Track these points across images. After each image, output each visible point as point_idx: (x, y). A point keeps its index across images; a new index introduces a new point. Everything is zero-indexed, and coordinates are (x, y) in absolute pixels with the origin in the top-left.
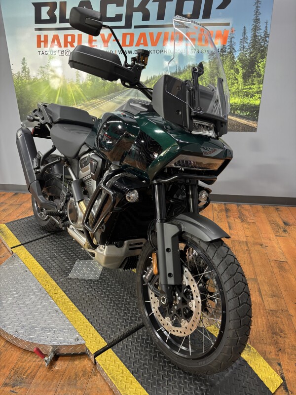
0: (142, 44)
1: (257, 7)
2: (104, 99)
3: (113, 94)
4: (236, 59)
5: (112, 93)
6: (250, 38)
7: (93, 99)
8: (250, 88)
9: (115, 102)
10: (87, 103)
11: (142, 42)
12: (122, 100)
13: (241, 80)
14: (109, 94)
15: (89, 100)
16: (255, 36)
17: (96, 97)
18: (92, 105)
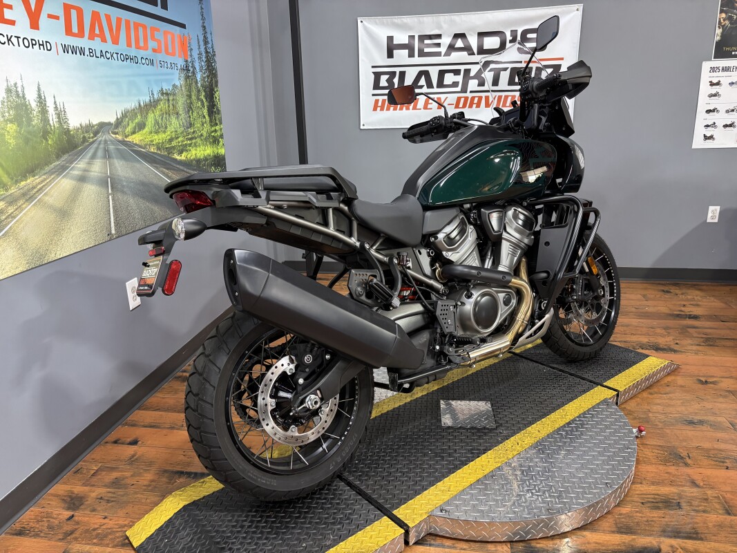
0: (97, 36)
1: (202, 8)
2: (51, 173)
3: (66, 157)
4: (199, 85)
5: (64, 154)
6: (204, 54)
7: (24, 177)
8: (216, 131)
9: (72, 178)
10: (13, 190)
11: (97, 31)
12: (85, 170)
13: (207, 117)
14: (58, 157)
15: (17, 182)
16: (207, 52)
17: (32, 171)
18: (24, 195)
